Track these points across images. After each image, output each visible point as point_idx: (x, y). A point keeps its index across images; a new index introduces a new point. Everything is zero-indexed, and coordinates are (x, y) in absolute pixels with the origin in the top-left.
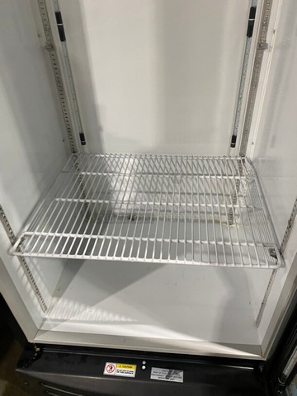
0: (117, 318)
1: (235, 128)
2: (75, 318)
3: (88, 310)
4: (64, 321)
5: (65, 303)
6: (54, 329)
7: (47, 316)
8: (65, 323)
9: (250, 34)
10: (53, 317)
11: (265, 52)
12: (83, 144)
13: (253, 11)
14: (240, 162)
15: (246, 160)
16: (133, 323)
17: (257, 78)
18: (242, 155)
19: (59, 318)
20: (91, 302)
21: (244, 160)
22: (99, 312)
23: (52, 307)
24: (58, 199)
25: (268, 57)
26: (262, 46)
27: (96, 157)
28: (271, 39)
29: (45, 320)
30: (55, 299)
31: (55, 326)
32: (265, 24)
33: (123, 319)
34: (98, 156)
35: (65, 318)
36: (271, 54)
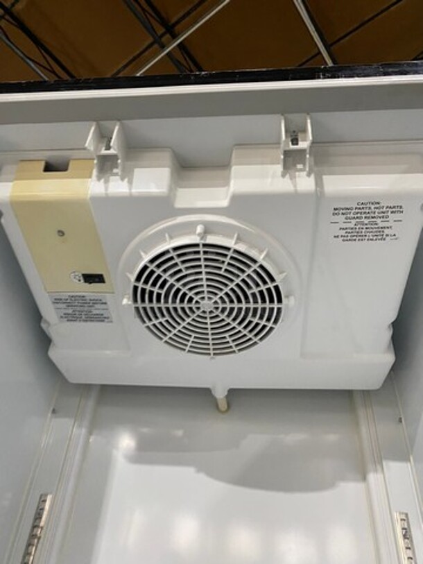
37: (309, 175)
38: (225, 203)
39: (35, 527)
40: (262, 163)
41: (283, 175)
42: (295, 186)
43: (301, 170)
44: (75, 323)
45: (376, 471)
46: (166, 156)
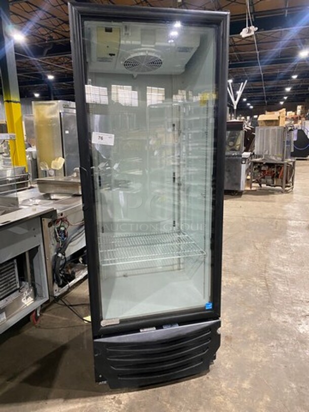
1: (174, 217)
9: (174, 181)
13: (174, 174)
14: (179, 232)
27: (111, 238)
32: (179, 178)
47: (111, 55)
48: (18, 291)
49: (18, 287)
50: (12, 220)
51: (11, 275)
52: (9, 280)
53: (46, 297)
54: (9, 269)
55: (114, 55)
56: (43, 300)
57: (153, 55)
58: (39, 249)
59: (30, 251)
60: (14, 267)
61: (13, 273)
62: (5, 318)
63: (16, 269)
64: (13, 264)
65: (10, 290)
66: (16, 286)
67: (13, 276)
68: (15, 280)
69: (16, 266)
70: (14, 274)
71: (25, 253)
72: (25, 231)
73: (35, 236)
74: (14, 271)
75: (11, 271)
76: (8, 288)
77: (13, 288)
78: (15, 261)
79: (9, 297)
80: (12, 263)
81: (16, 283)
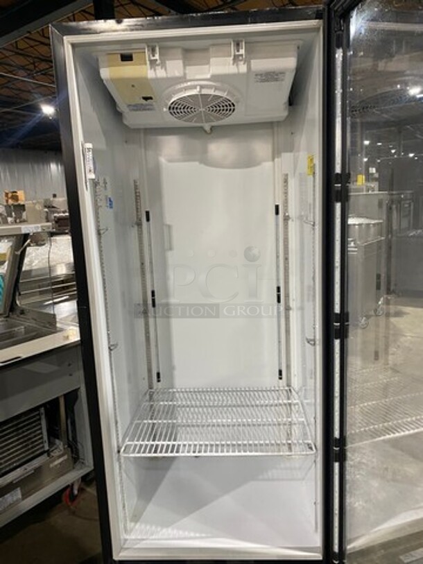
0: (192, 534)
1: (280, 364)
2: (153, 537)
3: (164, 530)
4: (143, 540)
5: (143, 526)
6: (136, 547)
7: (127, 537)
8: (144, 542)
9: (279, 301)
10: (133, 537)
11: (291, 312)
12: (159, 381)
13: (278, 289)
14: (286, 391)
15: (292, 390)
16: (207, 537)
17: (289, 328)
18: (289, 385)
19: (139, 537)
20: (166, 524)
21: (290, 390)
22: (175, 531)
23: (131, 530)
24: (145, 421)
25: (294, 315)
26: (288, 309)
27: (170, 392)
28: (292, 304)
29: (126, 540)
30: (133, 524)
31: (137, 544)
32: (287, 296)
33: (198, 535)
34: (171, 390)
35: (144, 537)
36: (295, 313)
37: (244, 64)
38: (208, 76)
39: (136, 193)
40: (224, 56)
41: (233, 64)
42: (238, 69)
43: (241, 60)
44: (138, 112)
45: (278, 157)
46: (179, 52)
47: (146, 99)
48: (46, 454)
49: (47, 448)
50: (24, 356)
51: (35, 431)
52: (31, 439)
53: (88, 466)
54: (32, 423)
55: (151, 98)
56: (86, 469)
57: (211, 92)
58: (79, 393)
59: (66, 396)
60: (40, 419)
61: (39, 427)
62: (20, 496)
63: (44, 422)
64: (39, 414)
65: (33, 453)
66: (43, 447)
67: (39, 432)
68: (42, 438)
69: (43, 417)
70: (41, 429)
71: (57, 400)
72: (54, 368)
73: (71, 375)
74: (40, 424)
75: (34, 424)
76: (29, 450)
77: (38, 450)
78: (42, 410)
79: (29, 464)
80: (37, 413)
81: (42, 443)
